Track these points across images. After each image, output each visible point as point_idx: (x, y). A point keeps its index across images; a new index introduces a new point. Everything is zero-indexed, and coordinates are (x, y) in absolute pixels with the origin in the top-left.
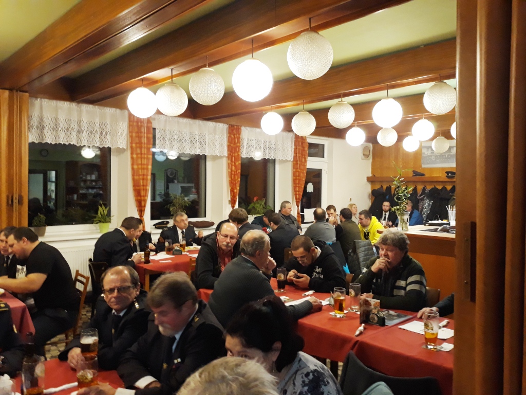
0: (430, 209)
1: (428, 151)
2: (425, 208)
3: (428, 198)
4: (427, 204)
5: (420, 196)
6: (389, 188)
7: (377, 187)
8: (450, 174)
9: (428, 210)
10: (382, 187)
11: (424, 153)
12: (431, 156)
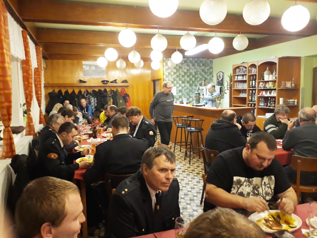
0: (97, 103)
1: (87, 67)
2: (93, 103)
3: (92, 96)
4: (93, 100)
5: (87, 95)
6: (60, 92)
7: (50, 90)
8: (105, 82)
9: (95, 104)
10: (54, 90)
11: (84, 69)
12: (89, 71)
